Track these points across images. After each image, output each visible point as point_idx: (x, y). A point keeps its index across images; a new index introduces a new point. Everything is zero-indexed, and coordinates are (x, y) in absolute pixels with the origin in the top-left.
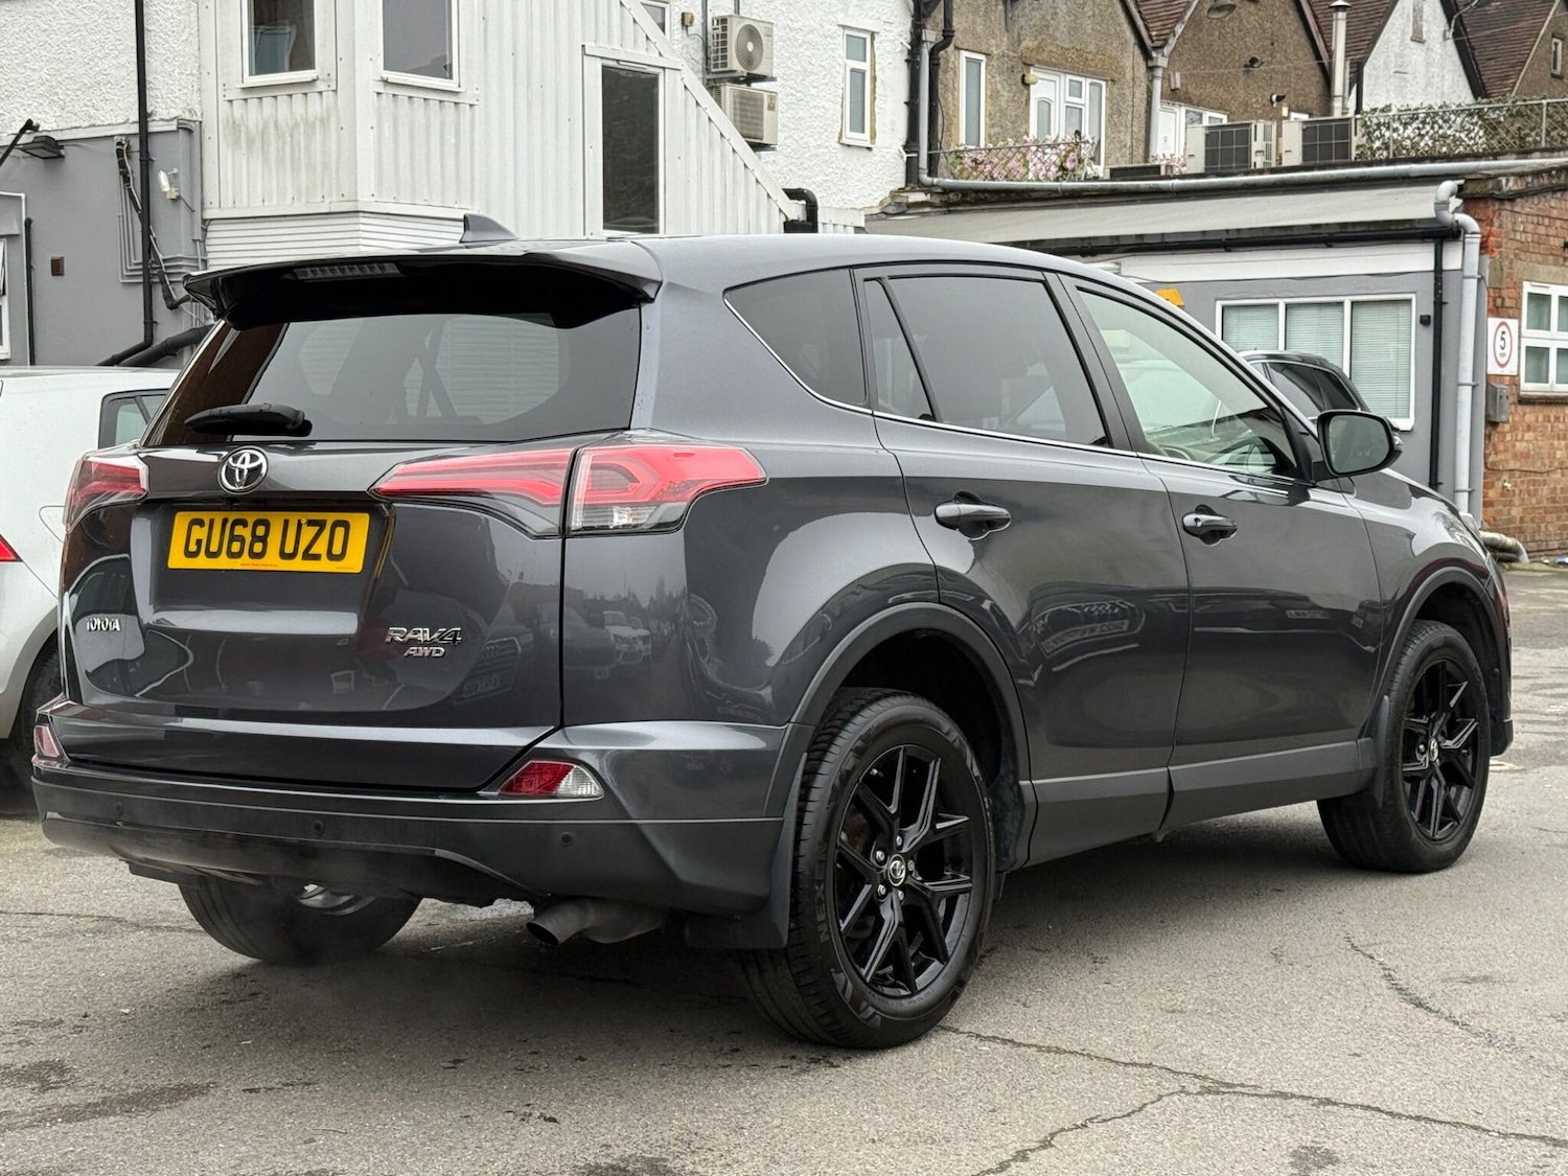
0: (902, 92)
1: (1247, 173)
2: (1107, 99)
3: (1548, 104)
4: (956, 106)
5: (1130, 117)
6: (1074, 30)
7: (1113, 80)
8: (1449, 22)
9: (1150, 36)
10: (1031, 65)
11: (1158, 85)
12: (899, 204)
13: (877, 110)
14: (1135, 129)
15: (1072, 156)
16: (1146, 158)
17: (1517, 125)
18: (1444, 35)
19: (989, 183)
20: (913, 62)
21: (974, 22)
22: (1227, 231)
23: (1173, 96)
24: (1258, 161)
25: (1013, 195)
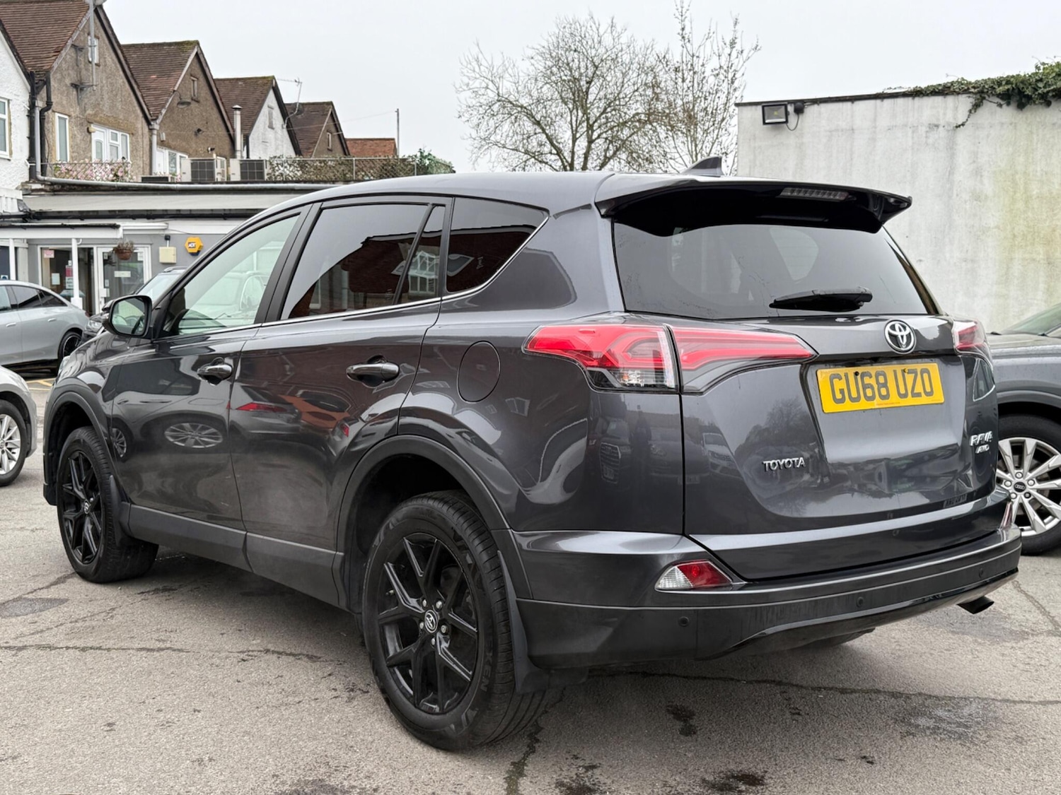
0: (26, 132)
1: (215, 183)
2: (130, 143)
3: (356, 160)
4: (54, 141)
5: (142, 153)
6: (112, 107)
7: (132, 134)
8: (284, 121)
9: (150, 114)
10: (92, 123)
11: (155, 139)
12: (27, 189)
13: (12, 140)
14: (145, 159)
15: (121, 169)
16: (151, 174)
17: (342, 169)
18: (282, 126)
19: (75, 181)
20: (31, 116)
21: (61, 98)
22: (224, 210)
23: (162, 144)
24: (218, 177)
25: (90, 187)
